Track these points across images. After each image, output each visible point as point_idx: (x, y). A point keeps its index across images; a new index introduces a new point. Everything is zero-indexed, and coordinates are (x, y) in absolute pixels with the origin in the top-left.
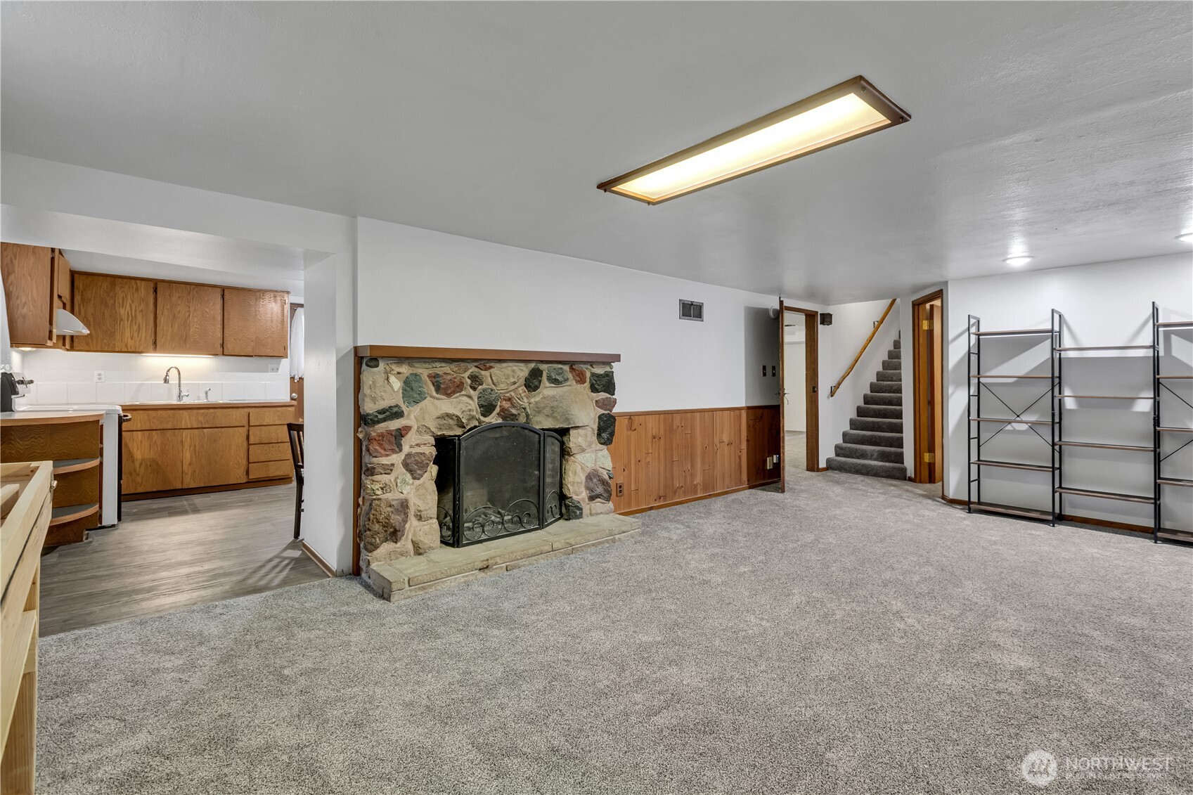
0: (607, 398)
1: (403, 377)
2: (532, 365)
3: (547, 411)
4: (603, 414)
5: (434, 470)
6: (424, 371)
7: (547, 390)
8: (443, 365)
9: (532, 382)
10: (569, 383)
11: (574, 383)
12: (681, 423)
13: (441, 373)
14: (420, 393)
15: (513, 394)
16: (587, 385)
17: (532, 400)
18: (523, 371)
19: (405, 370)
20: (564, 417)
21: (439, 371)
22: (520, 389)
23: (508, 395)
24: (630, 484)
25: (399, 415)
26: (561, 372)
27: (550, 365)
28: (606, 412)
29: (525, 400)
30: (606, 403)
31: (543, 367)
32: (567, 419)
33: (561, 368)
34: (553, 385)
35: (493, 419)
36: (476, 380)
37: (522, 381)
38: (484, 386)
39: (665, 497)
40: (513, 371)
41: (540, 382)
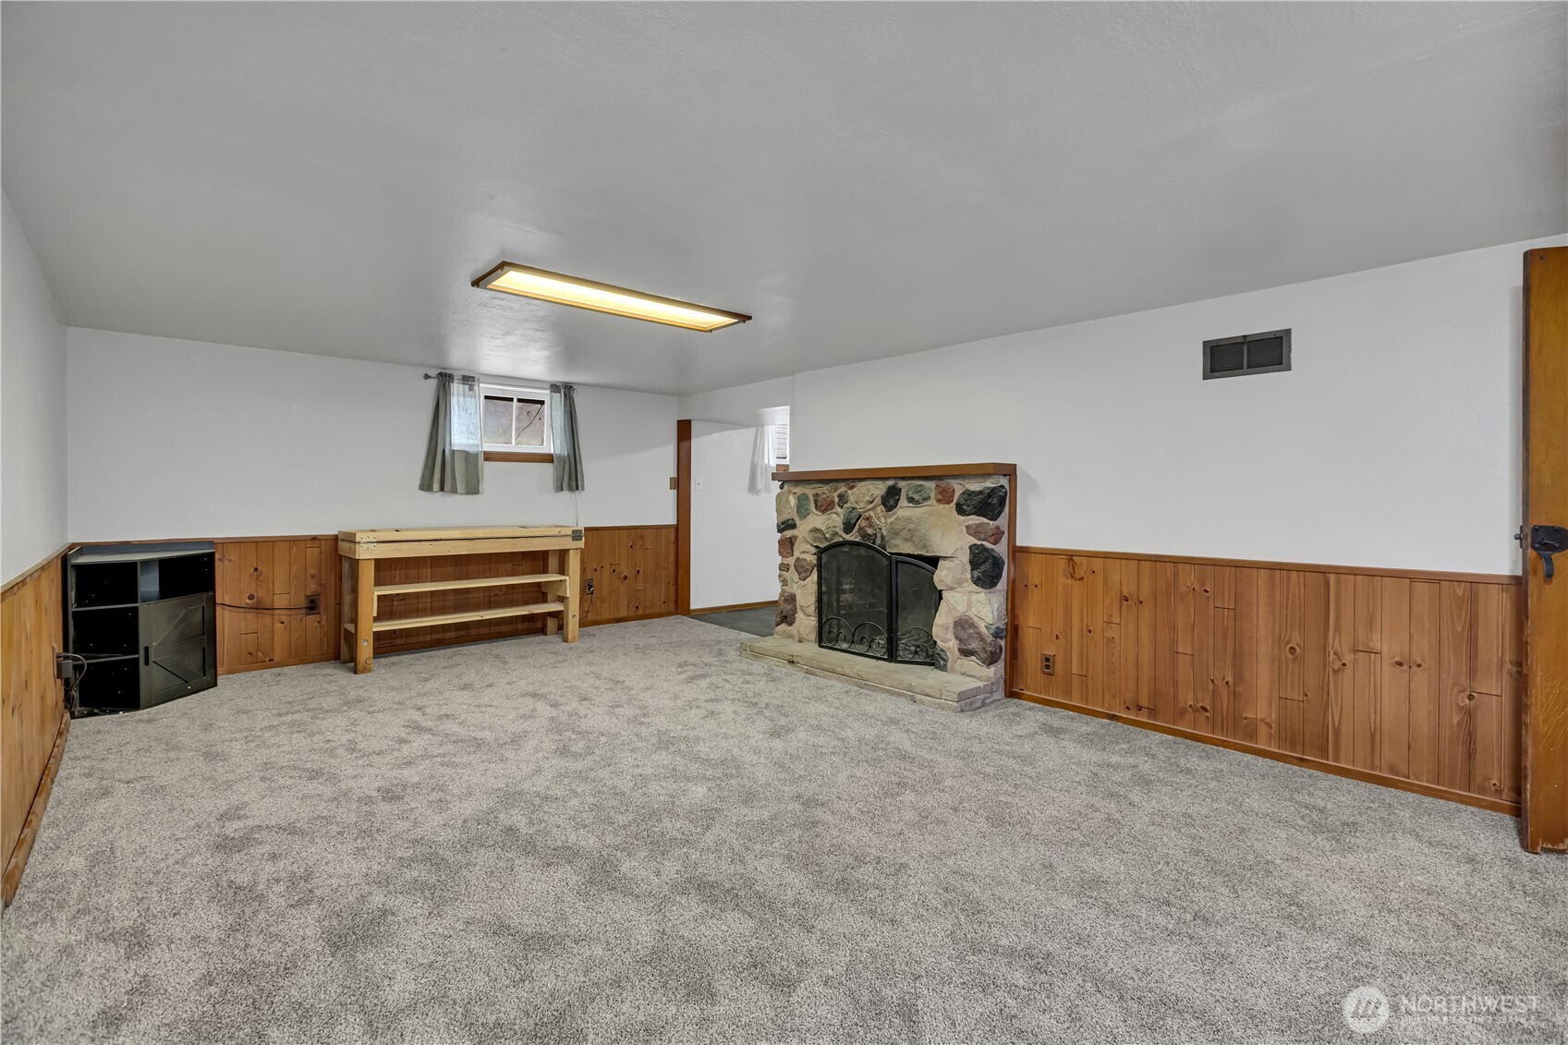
0: (984, 523)
1: (797, 495)
2: (891, 483)
3: (904, 533)
4: (975, 545)
5: (814, 576)
6: (809, 491)
7: (904, 510)
8: (820, 485)
9: (891, 499)
10: (929, 503)
11: (935, 503)
12: (1203, 584)
13: (819, 492)
14: (807, 510)
15: (872, 513)
16: (953, 505)
17: (889, 520)
18: (879, 489)
19: (799, 490)
20: (922, 543)
21: (819, 491)
22: (879, 508)
23: (867, 514)
24: (1068, 661)
25: (793, 526)
26: (919, 490)
27: (909, 482)
28: (979, 543)
29: (883, 520)
30: (980, 530)
31: (902, 484)
32: (925, 546)
33: (921, 485)
34: (912, 505)
35: (853, 537)
36: (843, 499)
37: (878, 500)
38: (848, 505)
39: (1153, 712)
40: (868, 490)
41: (897, 502)
